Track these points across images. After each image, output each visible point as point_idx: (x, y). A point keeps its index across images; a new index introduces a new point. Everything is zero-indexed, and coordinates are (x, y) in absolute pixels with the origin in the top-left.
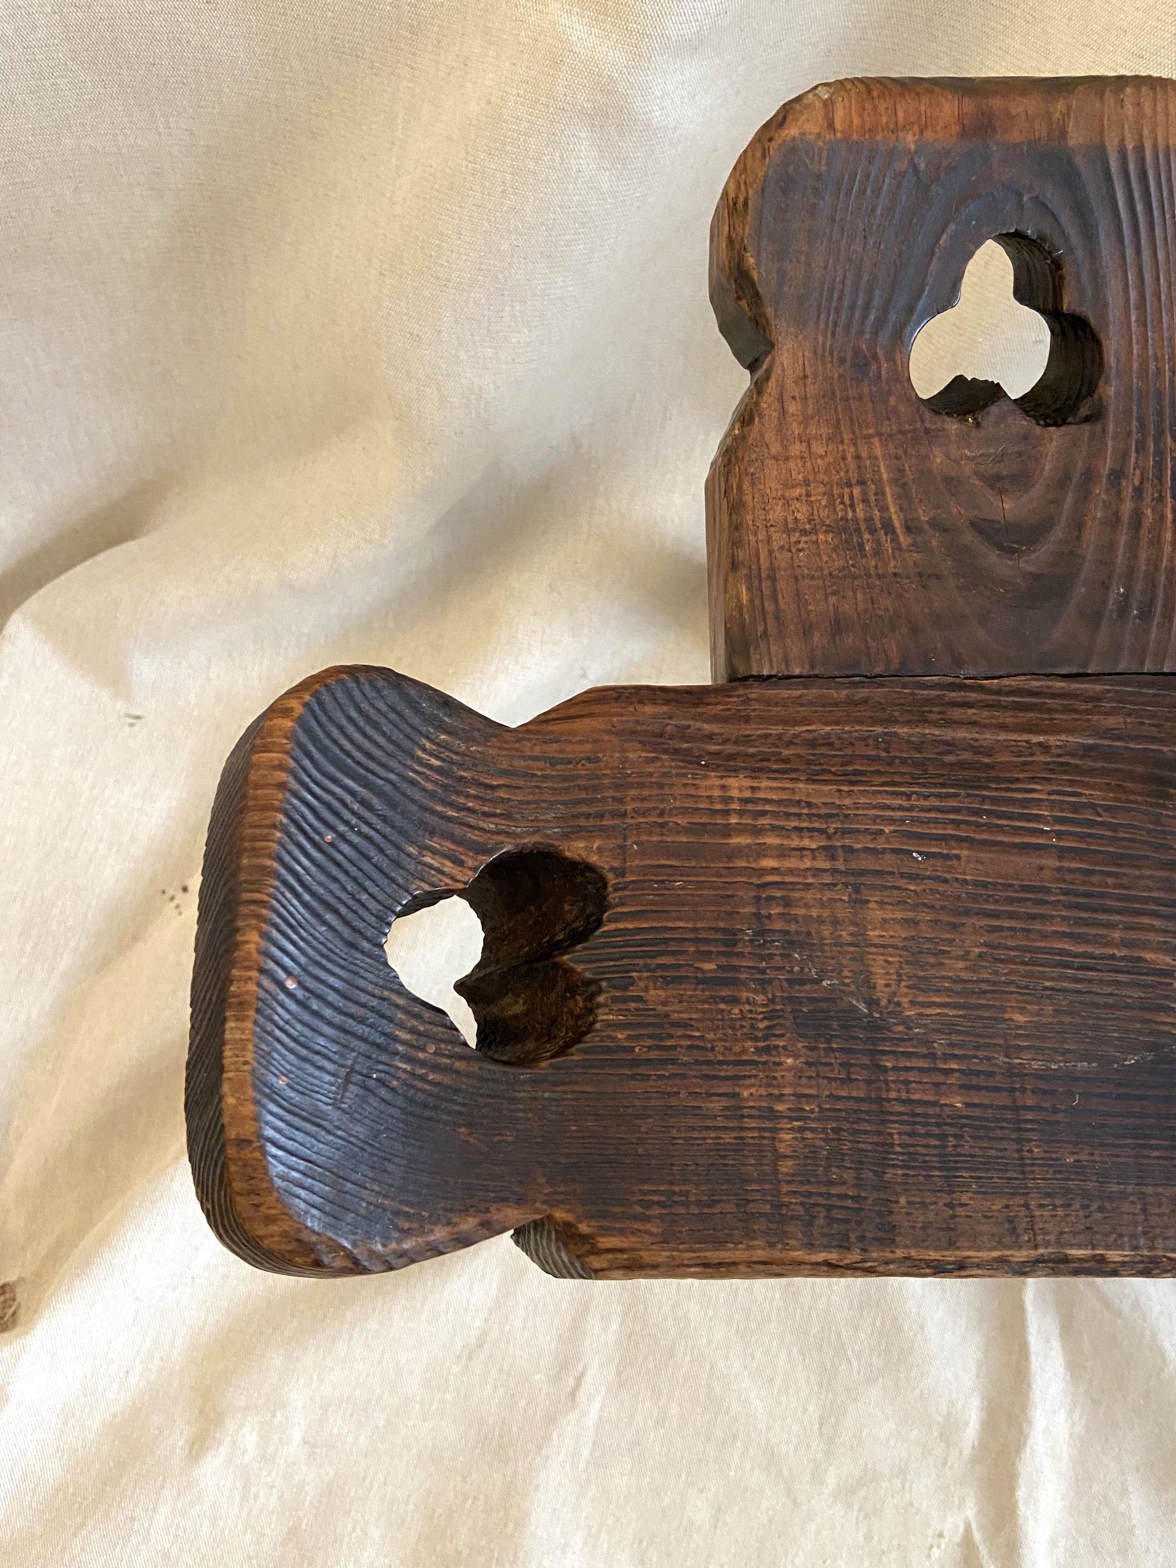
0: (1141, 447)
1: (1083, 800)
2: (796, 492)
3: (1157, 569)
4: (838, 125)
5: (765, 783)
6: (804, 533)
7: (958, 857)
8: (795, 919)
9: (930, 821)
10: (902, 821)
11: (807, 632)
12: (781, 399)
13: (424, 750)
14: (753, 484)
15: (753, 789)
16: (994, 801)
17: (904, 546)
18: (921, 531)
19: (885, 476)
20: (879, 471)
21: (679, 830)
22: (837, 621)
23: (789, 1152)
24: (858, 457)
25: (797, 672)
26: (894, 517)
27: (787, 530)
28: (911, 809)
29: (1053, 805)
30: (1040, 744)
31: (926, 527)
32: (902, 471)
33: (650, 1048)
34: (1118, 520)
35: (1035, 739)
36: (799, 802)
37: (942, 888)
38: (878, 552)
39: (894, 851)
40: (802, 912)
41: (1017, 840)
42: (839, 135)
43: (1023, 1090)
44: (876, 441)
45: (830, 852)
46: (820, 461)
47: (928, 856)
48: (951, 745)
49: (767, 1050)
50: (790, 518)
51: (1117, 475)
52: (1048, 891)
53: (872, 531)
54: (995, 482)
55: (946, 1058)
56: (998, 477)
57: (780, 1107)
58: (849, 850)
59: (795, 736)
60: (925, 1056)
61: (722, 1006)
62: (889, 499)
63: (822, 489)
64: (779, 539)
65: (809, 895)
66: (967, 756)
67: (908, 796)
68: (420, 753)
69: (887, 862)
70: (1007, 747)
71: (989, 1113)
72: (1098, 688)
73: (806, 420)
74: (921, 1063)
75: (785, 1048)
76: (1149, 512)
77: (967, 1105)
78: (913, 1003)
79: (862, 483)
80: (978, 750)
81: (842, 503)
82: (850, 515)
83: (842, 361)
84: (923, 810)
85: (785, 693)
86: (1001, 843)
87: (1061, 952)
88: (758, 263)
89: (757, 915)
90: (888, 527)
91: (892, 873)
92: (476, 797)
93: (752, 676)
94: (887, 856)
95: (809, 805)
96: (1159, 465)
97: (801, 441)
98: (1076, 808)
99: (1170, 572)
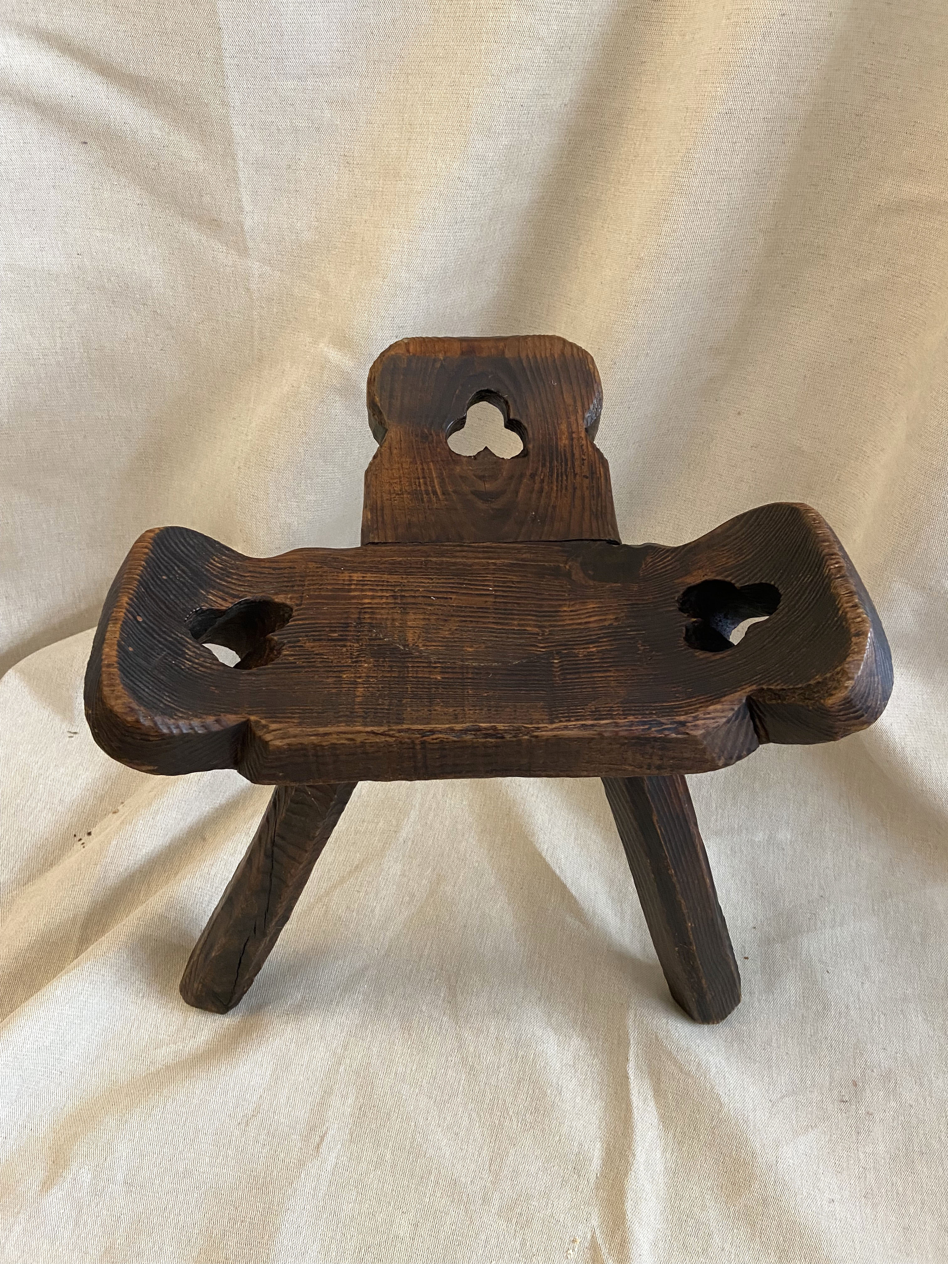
0: (544, 465)
1: (508, 580)
2: (395, 481)
3: (549, 506)
4: (411, 351)
5: (369, 575)
6: (398, 494)
7: (451, 598)
8: (376, 619)
9: (440, 587)
10: (428, 587)
11: (395, 528)
12: (390, 448)
13: (214, 560)
15: (363, 577)
16: (469, 580)
17: (441, 499)
18: (449, 494)
19: (434, 476)
20: (432, 474)
21: (328, 590)
22: (409, 524)
23: (361, 695)
24: (423, 469)
25: (390, 541)
26: (437, 489)
27: (390, 493)
28: (433, 583)
29: (494, 581)
30: (492, 563)
31: (451, 493)
32: (442, 474)
33: (303, 662)
34: (533, 490)
35: (490, 561)
36: (383, 581)
37: (442, 608)
38: (430, 501)
39: (422, 596)
40: (379, 616)
41: (478, 593)
42: (411, 354)
43: (467, 673)
44: (431, 464)
45: (395, 597)
46: (406, 470)
47: (438, 598)
48: (455, 564)
49: (356, 662)
50: (392, 490)
51: (533, 476)
52: (489, 608)
53: (428, 494)
54: (482, 478)
55: (435, 663)
56: (484, 476)
57: (359, 680)
58: (404, 596)
59: (386, 561)
60: (426, 662)
61: (338, 648)
62: (436, 483)
63: (407, 479)
64: (386, 496)
65: (383, 611)
66: (461, 567)
67: (432, 579)
68: (212, 561)
70: (478, 564)
71: (452, 681)
72: (521, 545)
73: (400, 455)
74: (424, 665)
75: (364, 661)
76: (546, 487)
77: (443, 678)
78: (424, 646)
79: (424, 478)
80: (466, 565)
81: (415, 484)
82: (418, 489)
83: (416, 436)
84: (438, 583)
85: (384, 548)
86: (470, 594)
87: (491, 628)
88: (381, 400)
89: (359, 618)
90: (435, 493)
91: (421, 604)
92: (236, 579)
93: (367, 545)
94: (420, 598)
95: (388, 582)
96: (551, 471)
97: (398, 463)
98: (504, 582)
99: (554, 507)
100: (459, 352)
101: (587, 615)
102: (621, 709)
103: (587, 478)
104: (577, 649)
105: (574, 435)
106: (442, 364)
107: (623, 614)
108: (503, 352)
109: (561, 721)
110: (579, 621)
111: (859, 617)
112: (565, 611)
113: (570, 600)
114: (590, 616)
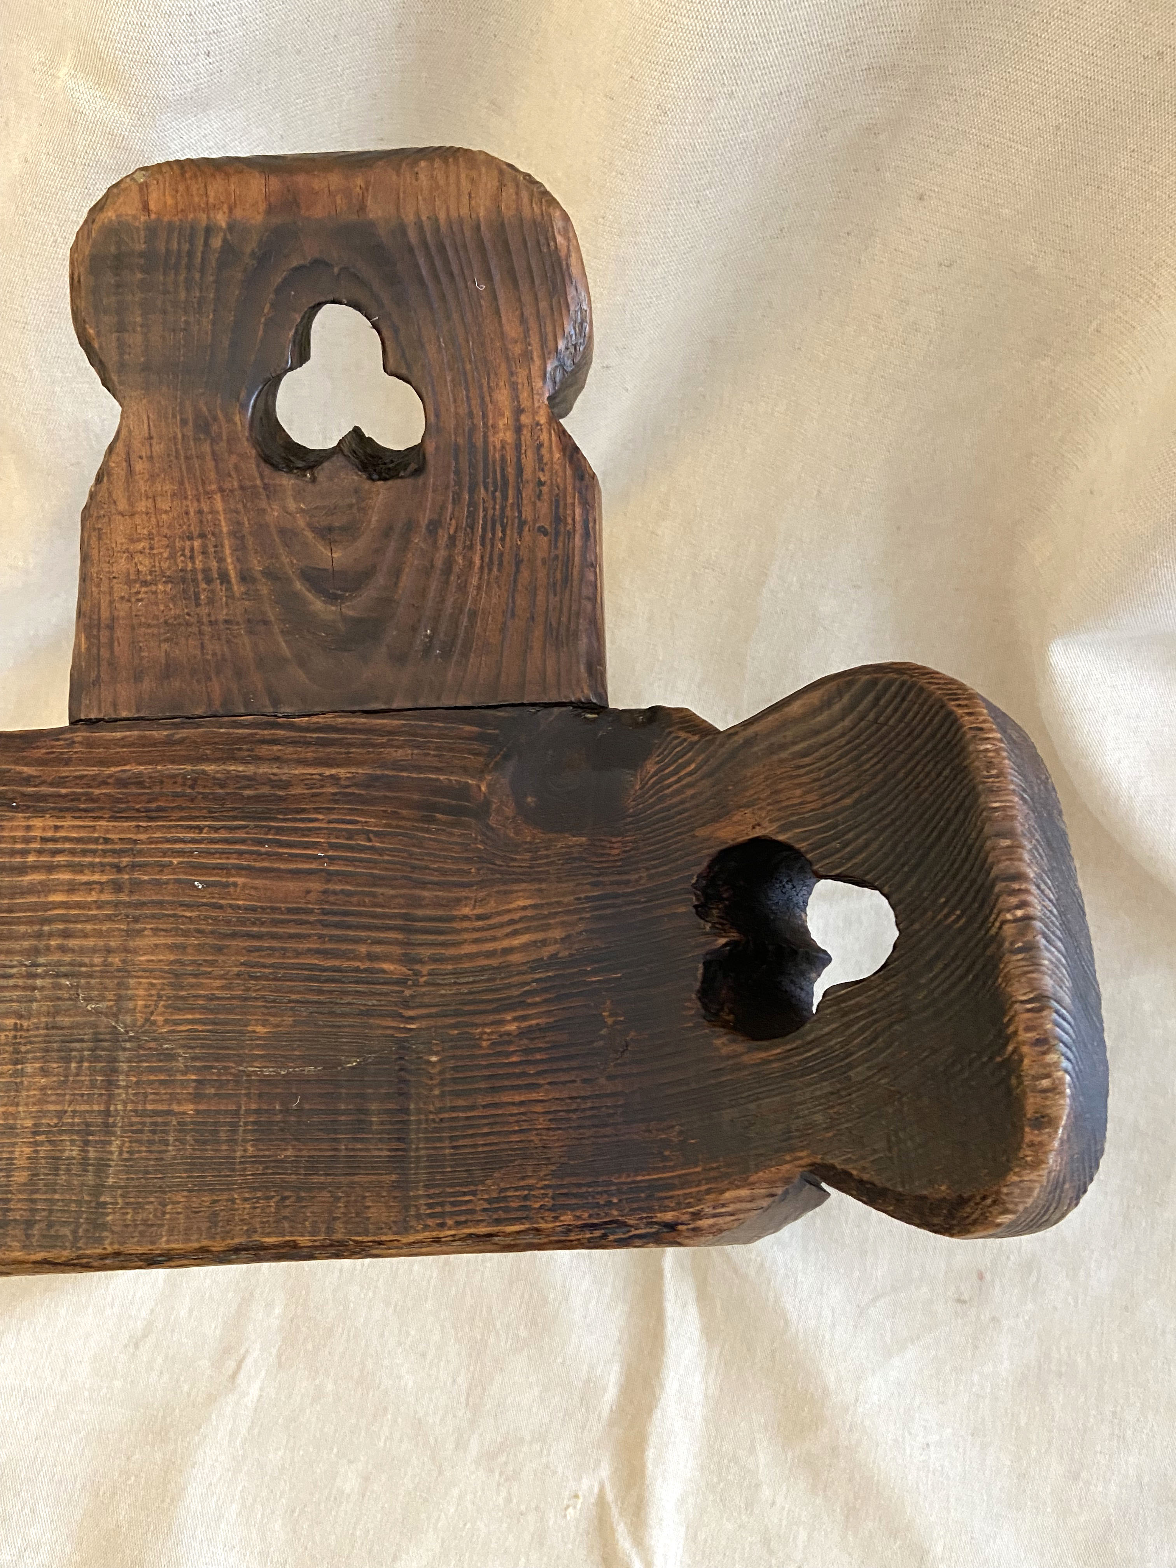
0: (457, 499)
1: (358, 827)
2: (140, 546)
3: (461, 611)
4: (152, 206)
5: (69, 822)
6: (145, 583)
7: (235, 885)
8: (72, 949)
9: (217, 852)
10: (191, 852)
11: (137, 678)
12: (128, 460)
14: (100, 538)
15: (57, 828)
16: (280, 830)
17: (237, 595)
18: (254, 580)
19: (225, 530)
20: (219, 525)
22: (168, 666)
23: (25, 1164)
24: (200, 512)
25: (124, 714)
26: (230, 567)
27: (129, 583)
28: (201, 841)
29: (331, 832)
30: (332, 776)
31: (259, 576)
32: (240, 524)
34: (432, 566)
35: (328, 772)
36: (97, 839)
37: (215, 913)
38: (211, 601)
39: (178, 881)
40: (79, 942)
41: (293, 866)
42: (153, 216)
44: (218, 497)
45: (117, 885)
46: (164, 516)
47: (207, 884)
48: (252, 781)
50: (133, 571)
51: (434, 526)
52: (311, 912)
53: (209, 581)
54: (326, 534)
55: (186, 1070)
56: (330, 529)
58: (137, 882)
59: (110, 776)
62: (228, 552)
63: (165, 542)
64: (120, 589)
65: (89, 926)
66: (265, 790)
67: (201, 830)
69: (169, 893)
70: (302, 780)
71: (216, 1118)
72: (396, 722)
73: (153, 477)
74: (162, 1077)
76: (460, 560)
77: (199, 1112)
78: (167, 1021)
79: (202, 536)
80: (276, 784)
81: (183, 555)
82: (189, 566)
83: (184, 422)
84: (212, 841)
85: (109, 736)
86: (278, 870)
87: (313, 967)
88: (98, 334)
90: (224, 577)
91: (171, 902)
93: (81, 720)
94: (170, 887)
95: (107, 841)
96: (472, 515)
97: (147, 498)
98: (350, 834)
99: (473, 614)
100: (262, 207)
101: (509, 929)
102: (550, 1192)
103: (545, 533)
104: (477, 1025)
105: (525, 419)
106: (225, 240)
107: (581, 927)
108: (362, 208)
109: (426, 1227)
110: (490, 946)
111: (1048, 1076)
112: (465, 918)
113: (482, 884)
114: (515, 933)
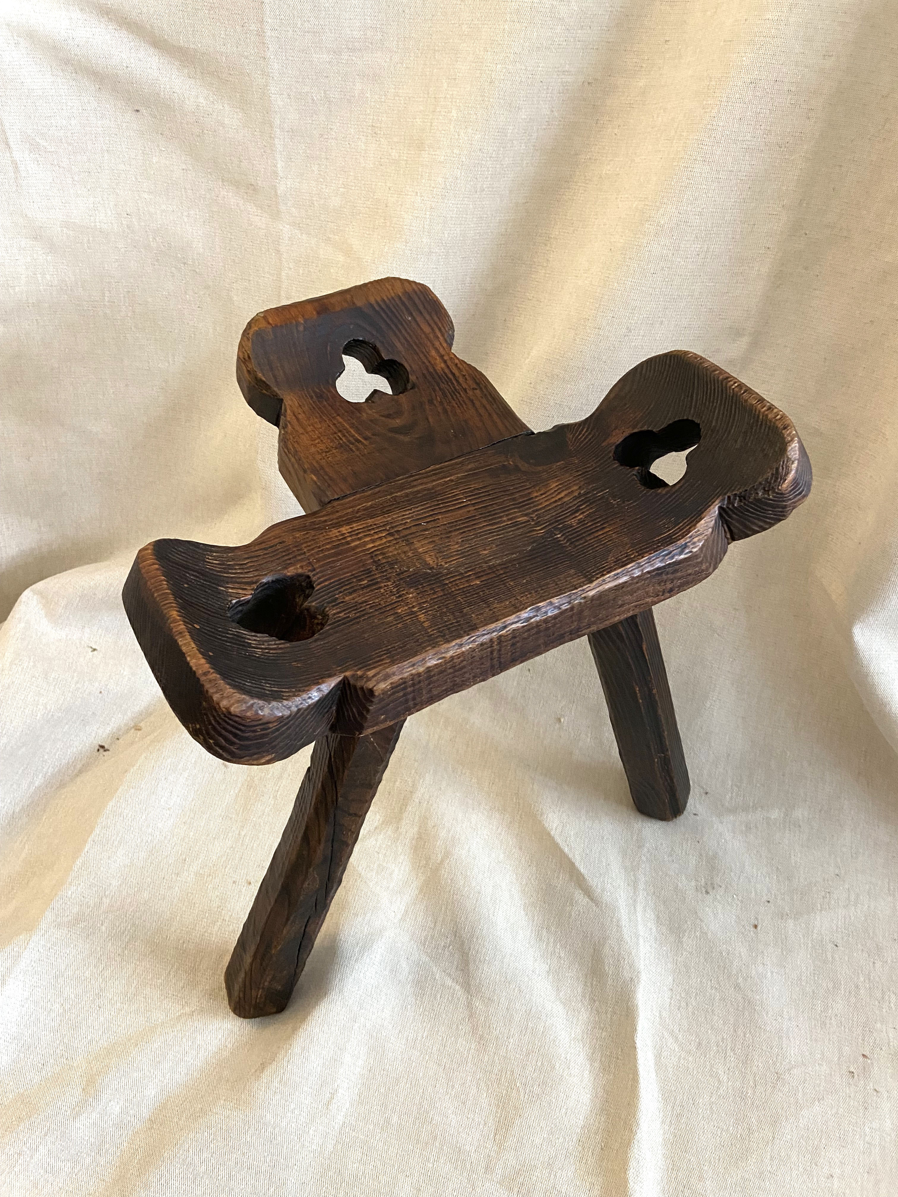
0: (434, 390)
1: (473, 488)
2: (317, 441)
3: (460, 421)
4: (272, 323)
5: (355, 525)
6: (326, 452)
7: (439, 519)
8: (389, 557)
9: (422, 513)
10: (412, 517)
11: (345, 480)
14: (298, 444)
15: (351, 528)
16: (442, 500)
17: (367, 444)
18: (370, 438)
19: (348, 427)
20: (345, 426)
21: (328, 549)
22: (355, 473)
23: (425, 620)
24: (334, 424)
25: (348, 493)
26: (358, 437)
27: (320, 454)
28: (414, 512)
29: (463, 494)
30: (449, 480)
31: (372, 436)
32: (353, 424)
33: (355, 613)
34: (439, 413)
35: (446, 480)
36: (371, 525)
37: (438, 529)
38: (358, 449)
39: (413, 526)
40: (391, 554)
41: (457, 507)
42: (273, 325)
43: (497, 570)
44: (338, 417)
45: (391, 534)
46: (320, 430)
47: (427, 522)
48: (418, 492)
49: (400, 596)
50: (318, 450)
52: (475, 516)
53: (352, 444)
54: (388, 416)
55: (466, 573)
56: (390, 415)
57: (415, 609)
58: (398, 531)
59: (358, 509)
60: (458, 575)
61: (376, 591)
62: (353, 433)
63: (326, 438)
64: (318, 457)
65: (390, 549)
66: (425, 492)
67: (411, 509)
68: (208, 560)
69: (414, 529)
70: (438, 485)
71: (490, 581)
72: (460, 460)
73: (309, 419)
74: (458, 578)
75: (407, 593)
76: (448, 407)
77: (481, 582)
78: (446, 563)
79: (340, 431)
80: (429, 489)
81: (336, 439)
82: (341, 442)
83: (312, 397)
84: (418, 511)
85: (347, 500)
86: (451, 510)
87: (489, 530)
88: (264, 375)
89: (374, 562)
90: (358, 441)
91: (417, 532)
92: (239, 569)
93: (332, 500)
94: (412, 528)
95: (375, 525)
96: (444, 394)
97: (309, 426)
98: (471, 492)
99: (466, 421)
100: (315, 313)
101: (556, 493)
102: (635, 551)
103: (476, 389)
104: (568, 521)
105: (446, 358)
106: (304, 327)
107: (583, 483)
108: (354, 303)
109: (598, 578)
110: (553, 500)
111: (778, 415)
112: (536, 497)
113: (534, 486)
114: (559, 493)
